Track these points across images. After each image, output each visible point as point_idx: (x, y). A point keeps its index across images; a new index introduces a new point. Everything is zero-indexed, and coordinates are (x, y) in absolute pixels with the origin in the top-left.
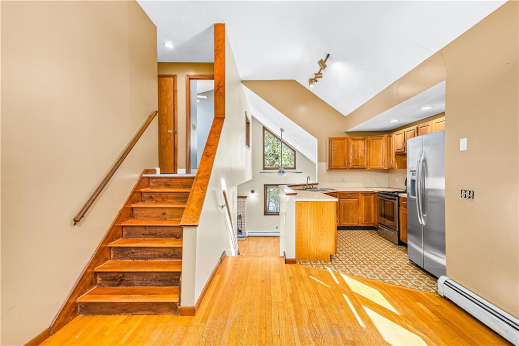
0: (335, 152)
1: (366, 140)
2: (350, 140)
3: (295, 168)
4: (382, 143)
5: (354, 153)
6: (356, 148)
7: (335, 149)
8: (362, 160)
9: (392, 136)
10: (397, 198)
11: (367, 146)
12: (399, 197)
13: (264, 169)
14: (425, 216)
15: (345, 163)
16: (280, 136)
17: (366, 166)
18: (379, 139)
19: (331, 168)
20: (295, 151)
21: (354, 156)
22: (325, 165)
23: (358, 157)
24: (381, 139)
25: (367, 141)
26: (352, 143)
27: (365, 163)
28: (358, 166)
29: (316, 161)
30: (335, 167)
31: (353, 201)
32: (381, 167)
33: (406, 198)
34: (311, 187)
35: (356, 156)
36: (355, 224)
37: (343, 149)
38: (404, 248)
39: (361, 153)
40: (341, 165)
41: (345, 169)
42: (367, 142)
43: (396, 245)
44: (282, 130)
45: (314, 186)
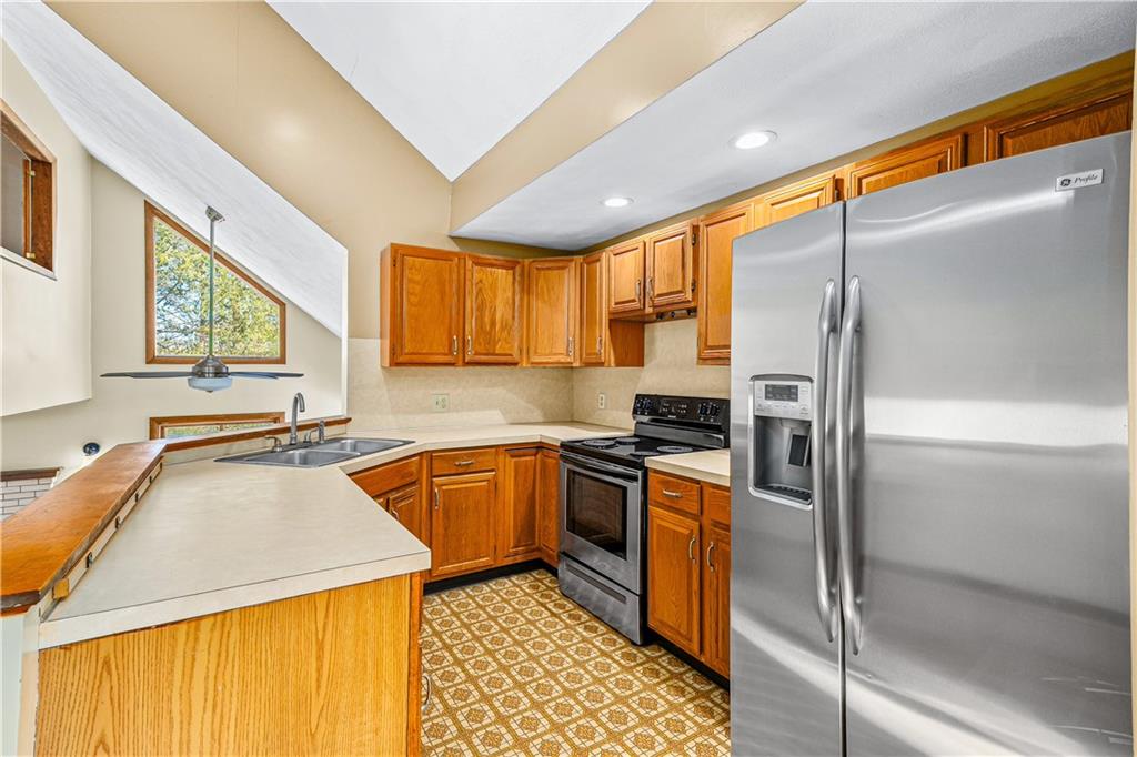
0: (413, 299)
1: (518, 269)
2: (469, 263)
3: (282, 360)
4: (567, 283)
5: (481, 309)
6: (488, 295)
7: (418, 288)
8: (505, 334)
9: (598, 260)
10: (639, 473)
11: (522, 290)
12: (646, 471)
13: (151, 360)
14: (859, 601)
15: (451, 343)
16: (208, 238)
17: (516, 357)
18: (559, 268)
19: (401, 359)
20: (282, 305)
21: (480, 319)
22: (375, 348)
23: (493, 323)
24: (563, 268)
25: (523, 271)
26: (477, 274)
27: (516, 345)
28: (492, 354)
29: (343, 331)
30: (415, 358)
31: (476, 481)
32: (563, 359)
33: (727, 489)
34: (315, 435)
35: (487, 319)
36: (485, 561)
37: (443, 294)
38: (717, 695)
39: (501, 311)
40: (435, 349)
41: (453, 364)
42: (522, 275)
43: (634, 644)
44: (213, 215)
45: (329, 432)
